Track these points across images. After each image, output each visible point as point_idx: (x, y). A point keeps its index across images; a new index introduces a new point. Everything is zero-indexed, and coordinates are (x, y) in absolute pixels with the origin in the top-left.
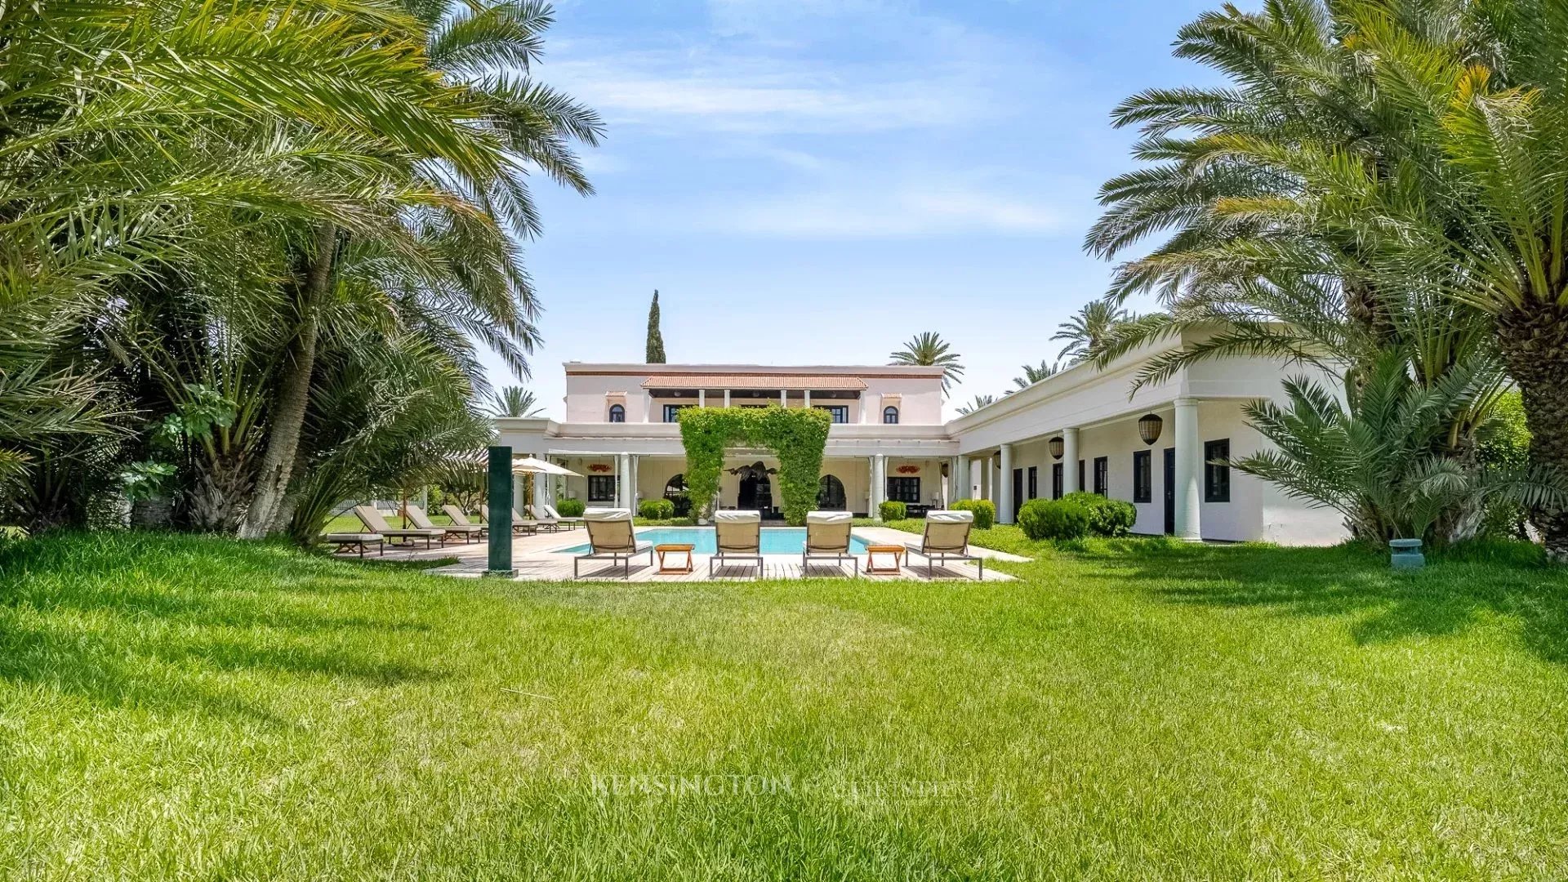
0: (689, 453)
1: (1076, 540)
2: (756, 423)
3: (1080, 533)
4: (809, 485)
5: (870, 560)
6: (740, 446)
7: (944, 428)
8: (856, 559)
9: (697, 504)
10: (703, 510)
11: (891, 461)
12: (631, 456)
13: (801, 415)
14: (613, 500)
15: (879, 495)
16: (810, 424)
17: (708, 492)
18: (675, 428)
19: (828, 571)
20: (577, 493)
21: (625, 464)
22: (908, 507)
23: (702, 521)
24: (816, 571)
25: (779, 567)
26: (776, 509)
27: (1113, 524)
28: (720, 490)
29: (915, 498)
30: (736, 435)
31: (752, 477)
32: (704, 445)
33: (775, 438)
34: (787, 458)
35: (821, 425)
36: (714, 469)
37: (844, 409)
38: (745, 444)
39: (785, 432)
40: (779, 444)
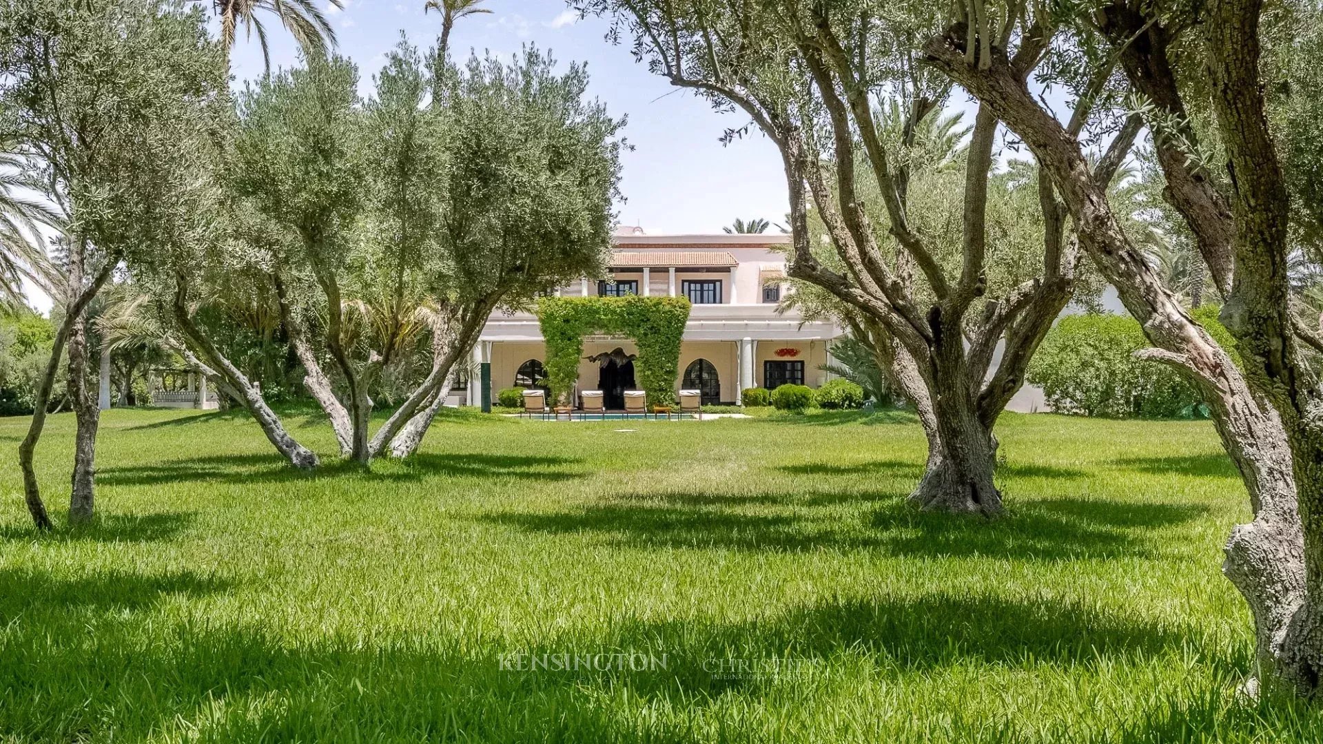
0: (548, 342)
2: (613, 312)
4: (666, 372)
9: (556, 392)
11: (760, 345)
12: (484, 342)
13: (658, 304)
15: (749, 379)
16: (667, 312)
17: (567, 380)
30: (594, 324)
31: (612, 364)
32: (562, 334)
33: (632, 326)
34: (644, 345)
35: (678, 311)
36: (573, 357)
37: (718, 284)
38: (603, 331)
39: (642, 320)
40: (637, 332)
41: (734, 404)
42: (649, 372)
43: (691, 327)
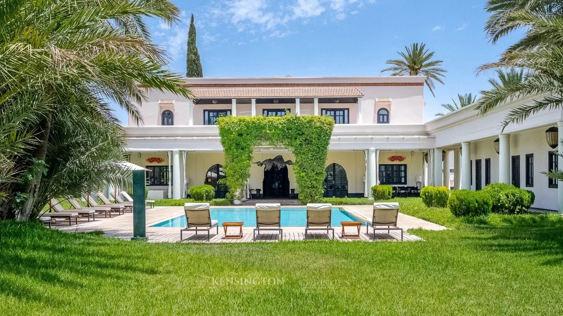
0: (226, 150)
1: (482, 217)
2: (276, 128)
3: (485, 212)
4: (317, 174)
5: (343, 230)
6: (265, 144)
7: (424, 126)
8: (333, 229)
9: (233, 189)
10: (237, 193)
11: (382, 153)
12: (181, 151)
13: (310, 121)
14: (167, 185)
15: (373, 178)
16: (317, 128)
17: (241, 180)
18: (214, 129)
19: (318, 236)
21: (177, 158)
22: (394, 188)
23: (236, 202)
24: (312, 236)
25: (292, 235)
26: (293, 190)
27: (515, 205)
29: (403, 181)
30: (261, 137)
31: (274, 167)
32: (237, 144)
33: (291, 138)
34: (300, 153)
35: (326, 127)
36: (245, 162)
37: (346, 111)
38: (268, 143)
39: (299, 134)
40: (294, 143)
41: (361, 195)
42: (304, 174)
43: (334, 140)
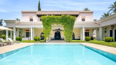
0: (44, 26)
2: (59, 19)
4: (71, 33)
6: (55, 25)
7: (96, 22)
9: (46, 38)
10: (47, 39)
12: (33, 28)
14: (29, 37)
20: (24, 35)
21: (32, 29)
23: (47, 41)
26: (62, 38)
28: (51, 35)
29: (88, 36)
30: (54, 22)
32: (47, 24)
34: (66, 27)
36: (49, 30)
39: (66, 21)
40: (64, 24)
42: (67, 33)
